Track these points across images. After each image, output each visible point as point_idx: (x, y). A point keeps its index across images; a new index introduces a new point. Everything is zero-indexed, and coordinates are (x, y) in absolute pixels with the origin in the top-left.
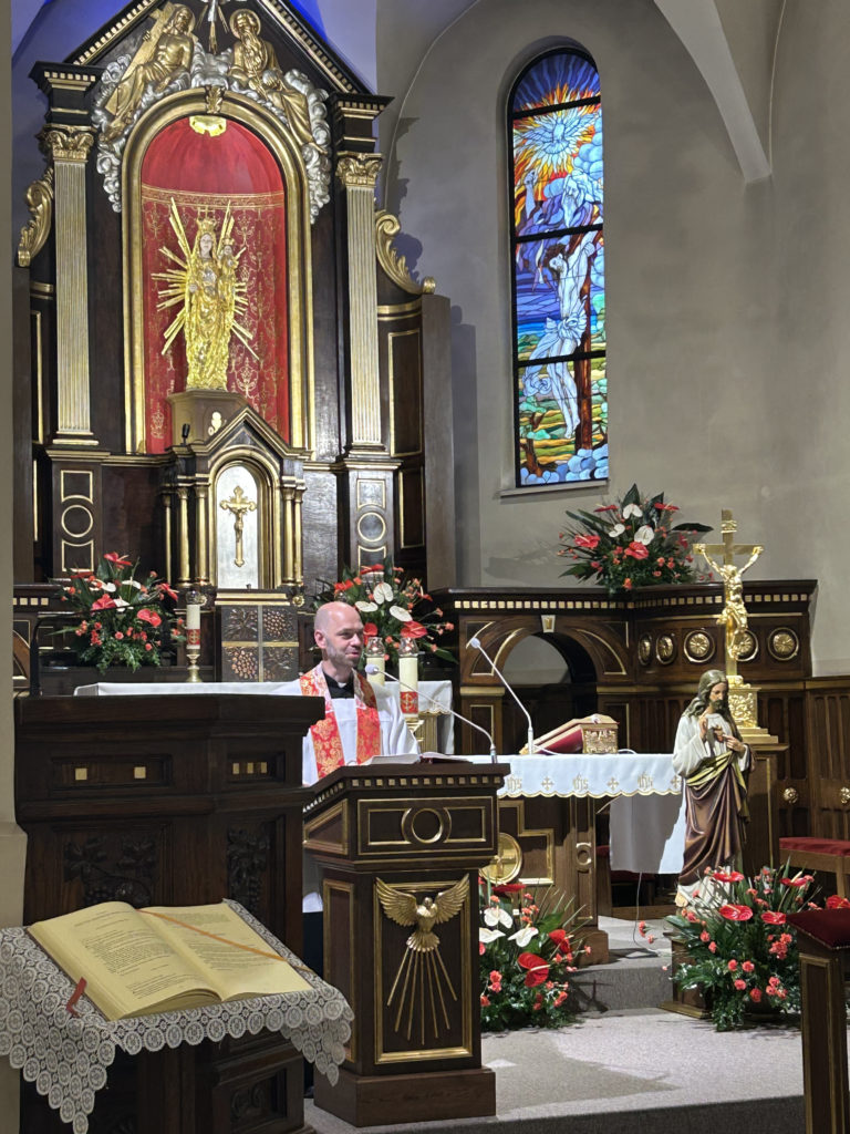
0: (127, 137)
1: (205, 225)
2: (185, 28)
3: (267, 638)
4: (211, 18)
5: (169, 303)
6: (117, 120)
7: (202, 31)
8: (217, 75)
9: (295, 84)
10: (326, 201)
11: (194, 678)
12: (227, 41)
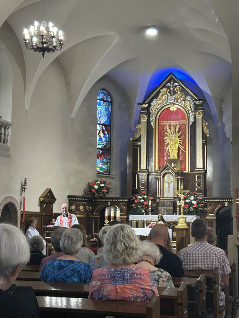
0: (155, 114)
1: (172, 127)
2: (166, 92)
3: (167, 207)
4: (172, 89)
5: (167, 143)
6: (153, 111)
7: (170, 92)
8: (173, 100)
9: (188, 99)
10: (194, 120)
11: (150, 214)
12: (175, 93)
